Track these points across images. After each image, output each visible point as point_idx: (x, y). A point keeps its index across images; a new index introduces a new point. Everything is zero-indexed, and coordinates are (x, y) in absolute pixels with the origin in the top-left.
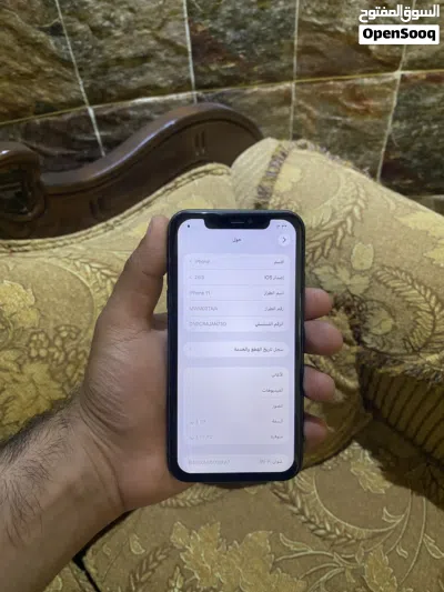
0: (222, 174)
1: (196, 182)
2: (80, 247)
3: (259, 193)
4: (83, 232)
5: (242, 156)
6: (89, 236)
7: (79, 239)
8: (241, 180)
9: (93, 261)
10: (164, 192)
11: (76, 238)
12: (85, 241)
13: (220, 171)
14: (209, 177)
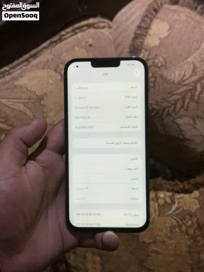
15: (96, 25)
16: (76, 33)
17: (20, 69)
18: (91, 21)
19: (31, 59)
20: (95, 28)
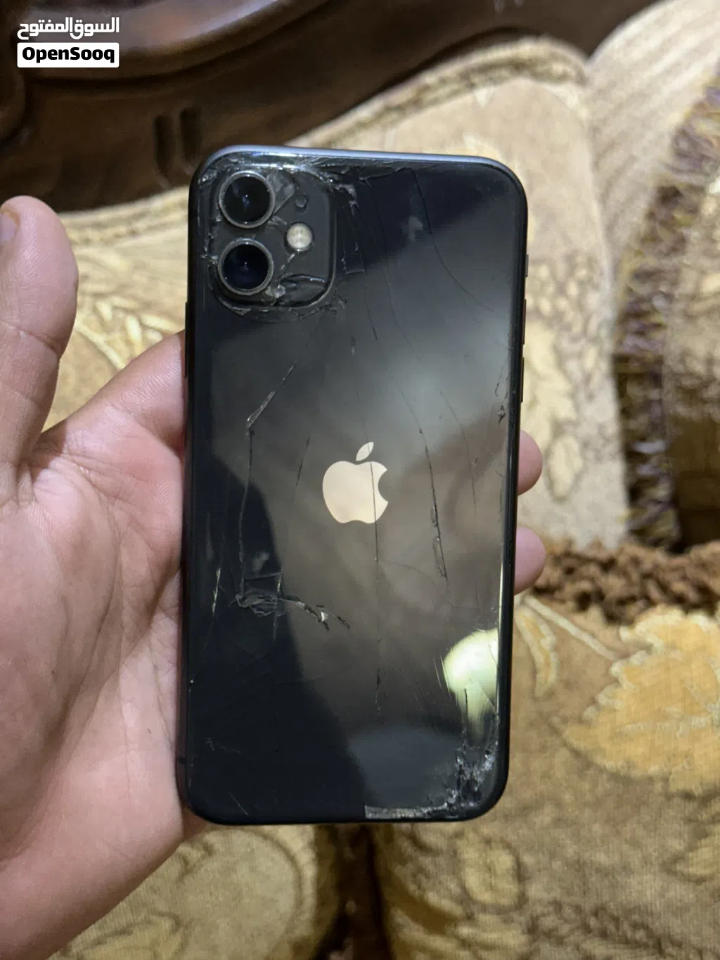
0: (562, 78)
1: (482, 94)
2: (113, 259)
3: (680, 154)
4: (124, 211)
5: (634, 28)
6: (140, 225)
7: (109, 232)
8: (620, 106)
9: (148, 306)
10: (379, 116)
11: (99, 226)
12: (128, 243)
13: (558, 68)
14: (523, 84)
15: (540, 69)
16: (472, 86)
18: (527, 49)
20: (537, 76)
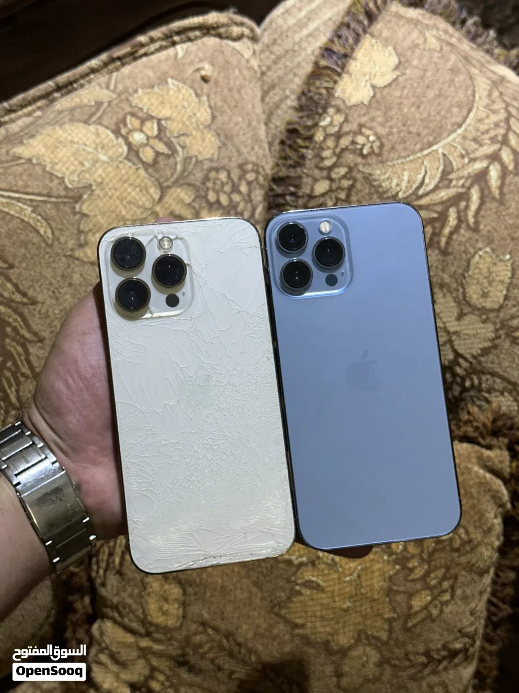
15: (222, 30)
16: (174, 44)
17: (29, 114)
19: (56, 95)
20: (220, 36)
